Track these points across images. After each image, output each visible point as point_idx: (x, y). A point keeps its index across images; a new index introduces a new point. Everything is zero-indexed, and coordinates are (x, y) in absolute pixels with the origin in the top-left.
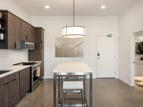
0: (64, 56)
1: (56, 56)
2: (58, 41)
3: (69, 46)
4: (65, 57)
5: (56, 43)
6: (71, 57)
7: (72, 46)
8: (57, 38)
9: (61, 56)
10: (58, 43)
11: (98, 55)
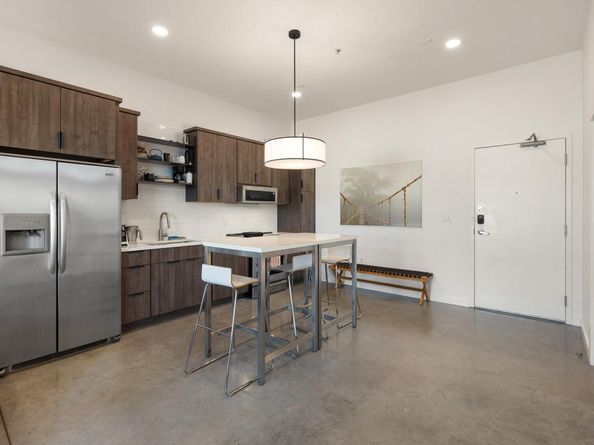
0: (362, 221)
1: (343, 222)
2: (346, 181)
3: (376, 193)
4: (366, 224)
5: (342, 185)
6: (382, 224)
7: (386, 192)
8: (344, 171)
9: (355, 222)
10: (346, 185)
11: (481, 220)
